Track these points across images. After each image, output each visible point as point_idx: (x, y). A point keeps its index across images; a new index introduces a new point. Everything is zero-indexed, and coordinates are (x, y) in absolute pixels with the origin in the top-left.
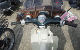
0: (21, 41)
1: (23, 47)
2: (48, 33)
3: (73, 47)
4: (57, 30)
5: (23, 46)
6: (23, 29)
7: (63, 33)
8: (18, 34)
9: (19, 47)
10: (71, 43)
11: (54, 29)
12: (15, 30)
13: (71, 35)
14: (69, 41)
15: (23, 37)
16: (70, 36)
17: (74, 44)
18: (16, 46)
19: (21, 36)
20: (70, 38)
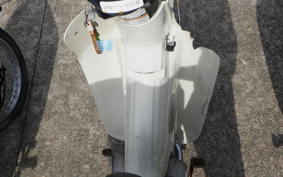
0: (55, 72)
1: (66, 96)
2: (167, 38)
3: (273, 82)
4: (207, 12)
5: (65, 92)
6: (55, 15)
7: (231, 24)
8: (36, 40)
9: (49, 97)
10: (266, 68)
11: (192, 7)
12: (21, 23)
13: (266, 31)
14: (256, 59)
15: (58, 52)
16: (261, 34)
17: (276, 69)
18: (35, 94)
19: (52, 51)
20: (260, 43)
